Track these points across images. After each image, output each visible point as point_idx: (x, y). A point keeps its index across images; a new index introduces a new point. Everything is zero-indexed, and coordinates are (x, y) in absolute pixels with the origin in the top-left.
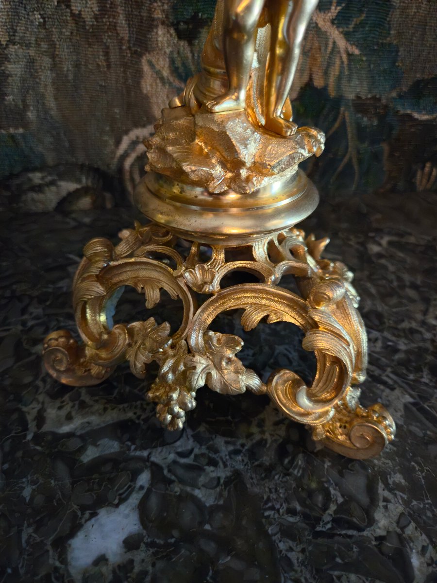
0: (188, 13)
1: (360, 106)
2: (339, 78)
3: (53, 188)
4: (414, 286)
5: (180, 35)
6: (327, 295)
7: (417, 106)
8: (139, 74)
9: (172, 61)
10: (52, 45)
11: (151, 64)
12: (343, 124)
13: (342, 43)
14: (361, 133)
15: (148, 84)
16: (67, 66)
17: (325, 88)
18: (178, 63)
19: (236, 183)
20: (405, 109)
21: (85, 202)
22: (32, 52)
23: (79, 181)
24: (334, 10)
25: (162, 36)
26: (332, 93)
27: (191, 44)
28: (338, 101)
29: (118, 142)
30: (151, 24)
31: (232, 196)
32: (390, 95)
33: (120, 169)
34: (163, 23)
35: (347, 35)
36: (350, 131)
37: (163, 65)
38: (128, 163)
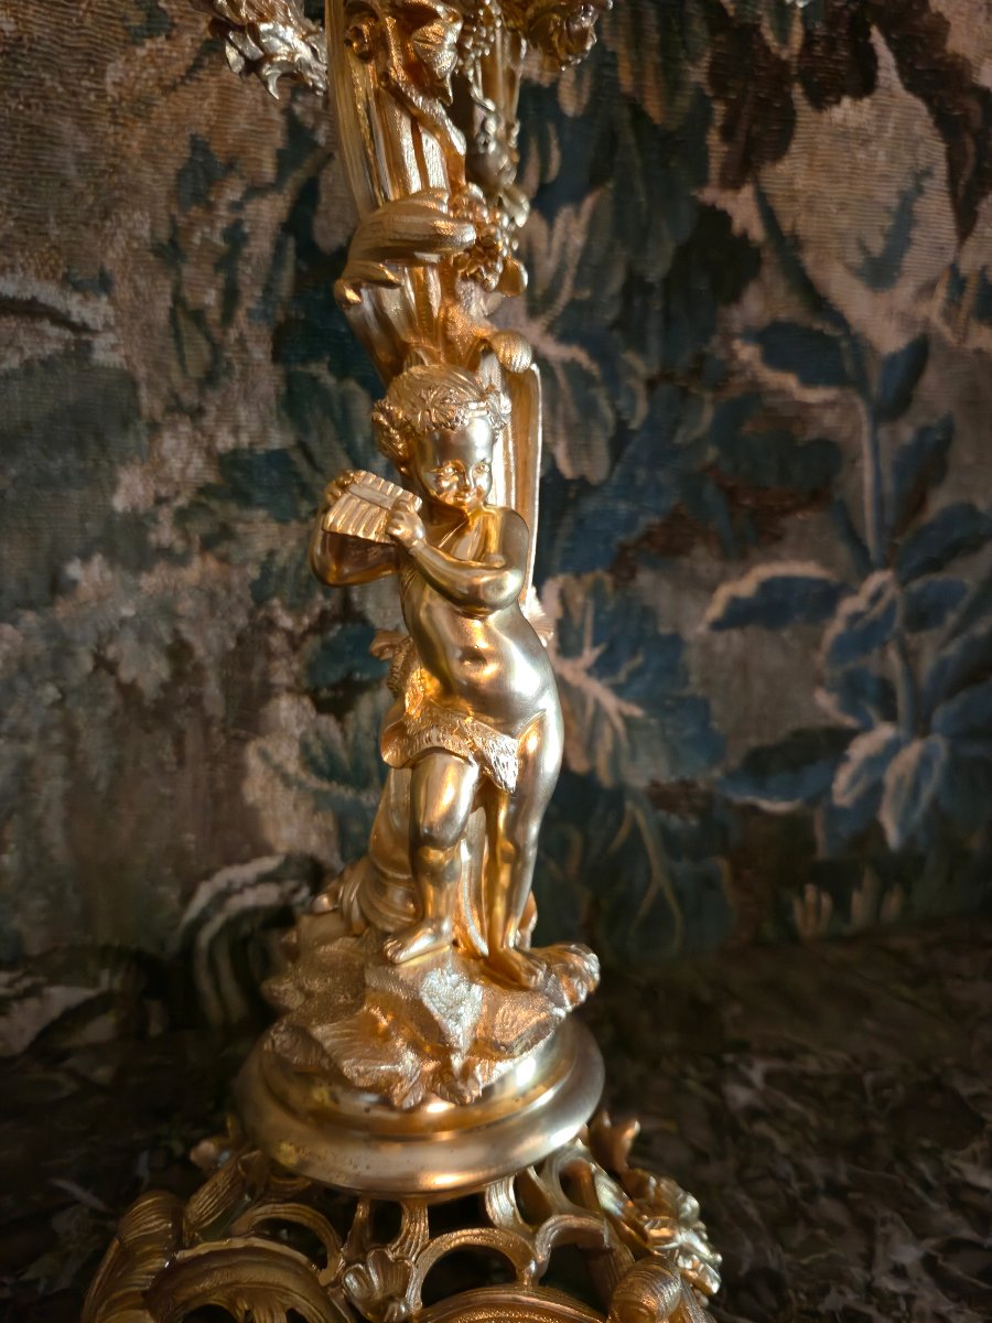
0: (335, 674)
1: (660, 798)
2: (615, 757)
3: (32, 1004)
4: (835, 1191)
5: (321, 707)
6: (646, 1308)
7: (762, 788)
8: (239, 772)
9: (305, 747)
10: (73, 734)
11: (264, 756)
12: (635, 832)
13: (610, 702)
14: (669, 841)
15: (256, 788)
16: (99, 768)
17: (592, 774)
18: (317, 750)
19: (446, 1081)
20: (744, 797)
21: (101, 1028)
22: (30, 748)
23: (94, 982)
24: (589, 655)
25: (288, 711)
26: (605, 778)
27: (340, 718)
28: (618, 794)
29: (187, 896)
30: (267, 692)
31: (438, 1108)
32: (708, 776)
33: (188, 950)
34: (289, 690)
35: (618, 690)
36: (650, 841)
37: (288, 755)
38: (205, 936)
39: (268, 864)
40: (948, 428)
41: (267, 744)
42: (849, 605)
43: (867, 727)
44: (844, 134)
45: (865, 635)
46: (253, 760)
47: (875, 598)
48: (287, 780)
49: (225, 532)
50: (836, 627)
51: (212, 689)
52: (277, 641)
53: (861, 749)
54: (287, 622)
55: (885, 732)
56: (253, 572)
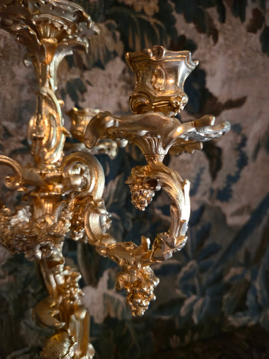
39: (27, 349)
40: (210, 225)
41: (27, 321)
42: (184, 269)
43: (189, 296)
44: (182, 162)
45: (189, 276)
46: (23, 325)
47: (191, 267)
48: (32, 329)
49: (16, 270)
50: (181, 275)
51: (11, 308)
52: (29, 296)
53: (187, 302)
54: (32, 291)
55: (193, 297)
56: (23, 279)
